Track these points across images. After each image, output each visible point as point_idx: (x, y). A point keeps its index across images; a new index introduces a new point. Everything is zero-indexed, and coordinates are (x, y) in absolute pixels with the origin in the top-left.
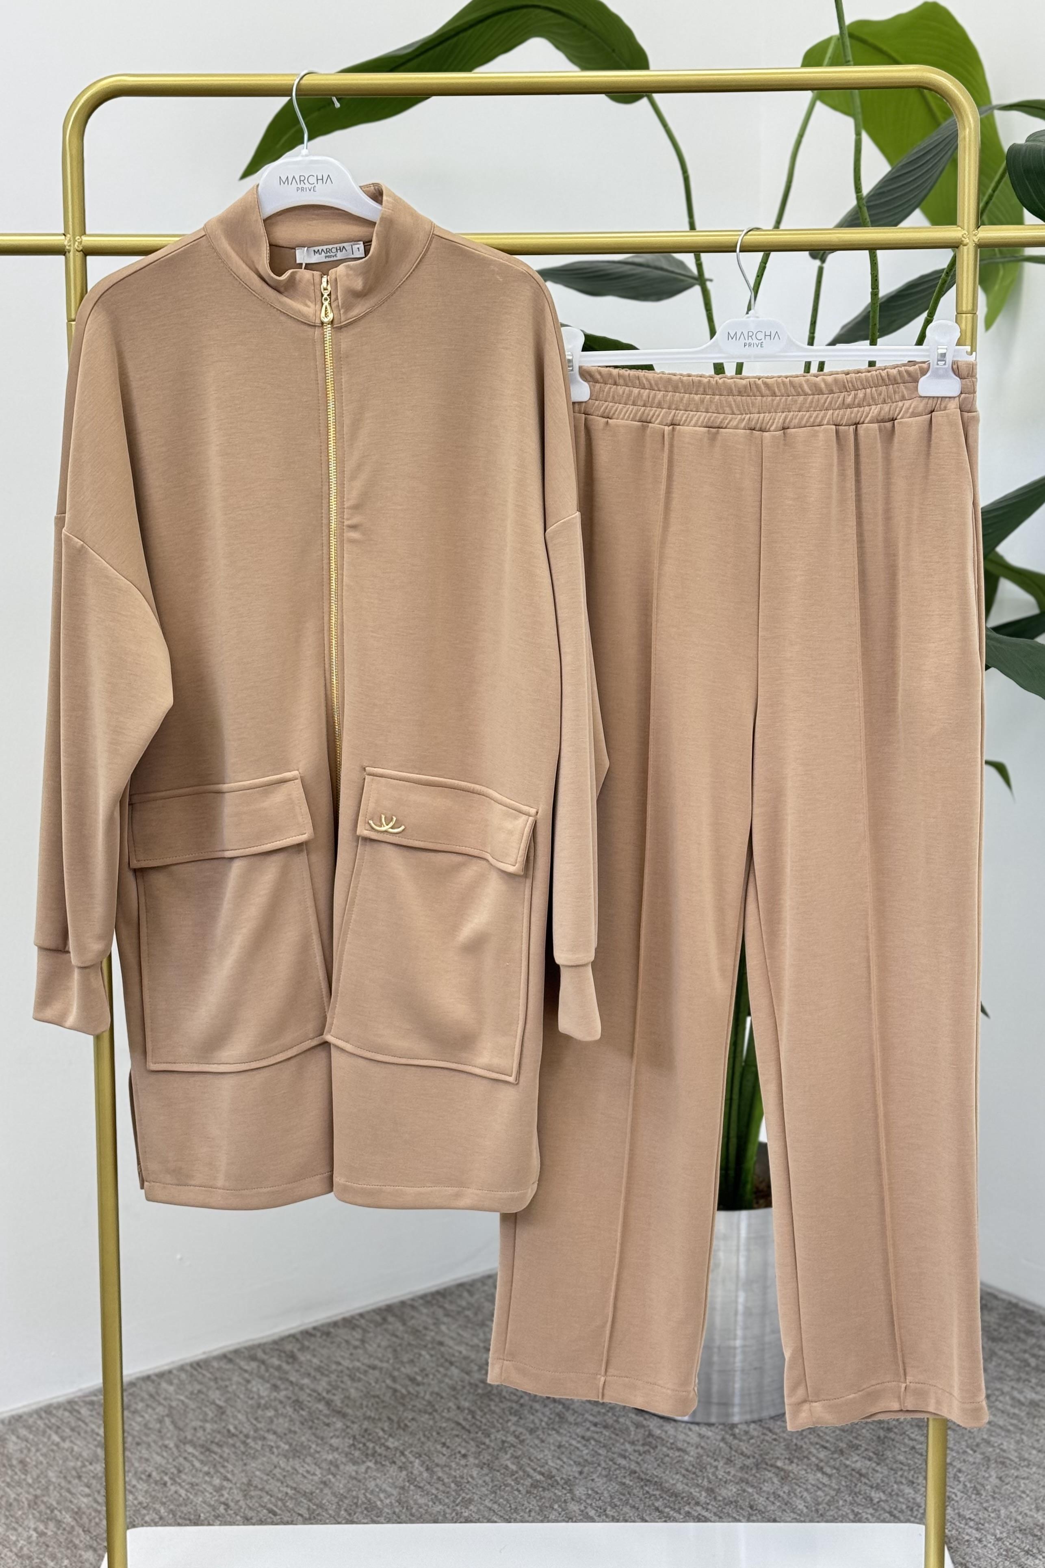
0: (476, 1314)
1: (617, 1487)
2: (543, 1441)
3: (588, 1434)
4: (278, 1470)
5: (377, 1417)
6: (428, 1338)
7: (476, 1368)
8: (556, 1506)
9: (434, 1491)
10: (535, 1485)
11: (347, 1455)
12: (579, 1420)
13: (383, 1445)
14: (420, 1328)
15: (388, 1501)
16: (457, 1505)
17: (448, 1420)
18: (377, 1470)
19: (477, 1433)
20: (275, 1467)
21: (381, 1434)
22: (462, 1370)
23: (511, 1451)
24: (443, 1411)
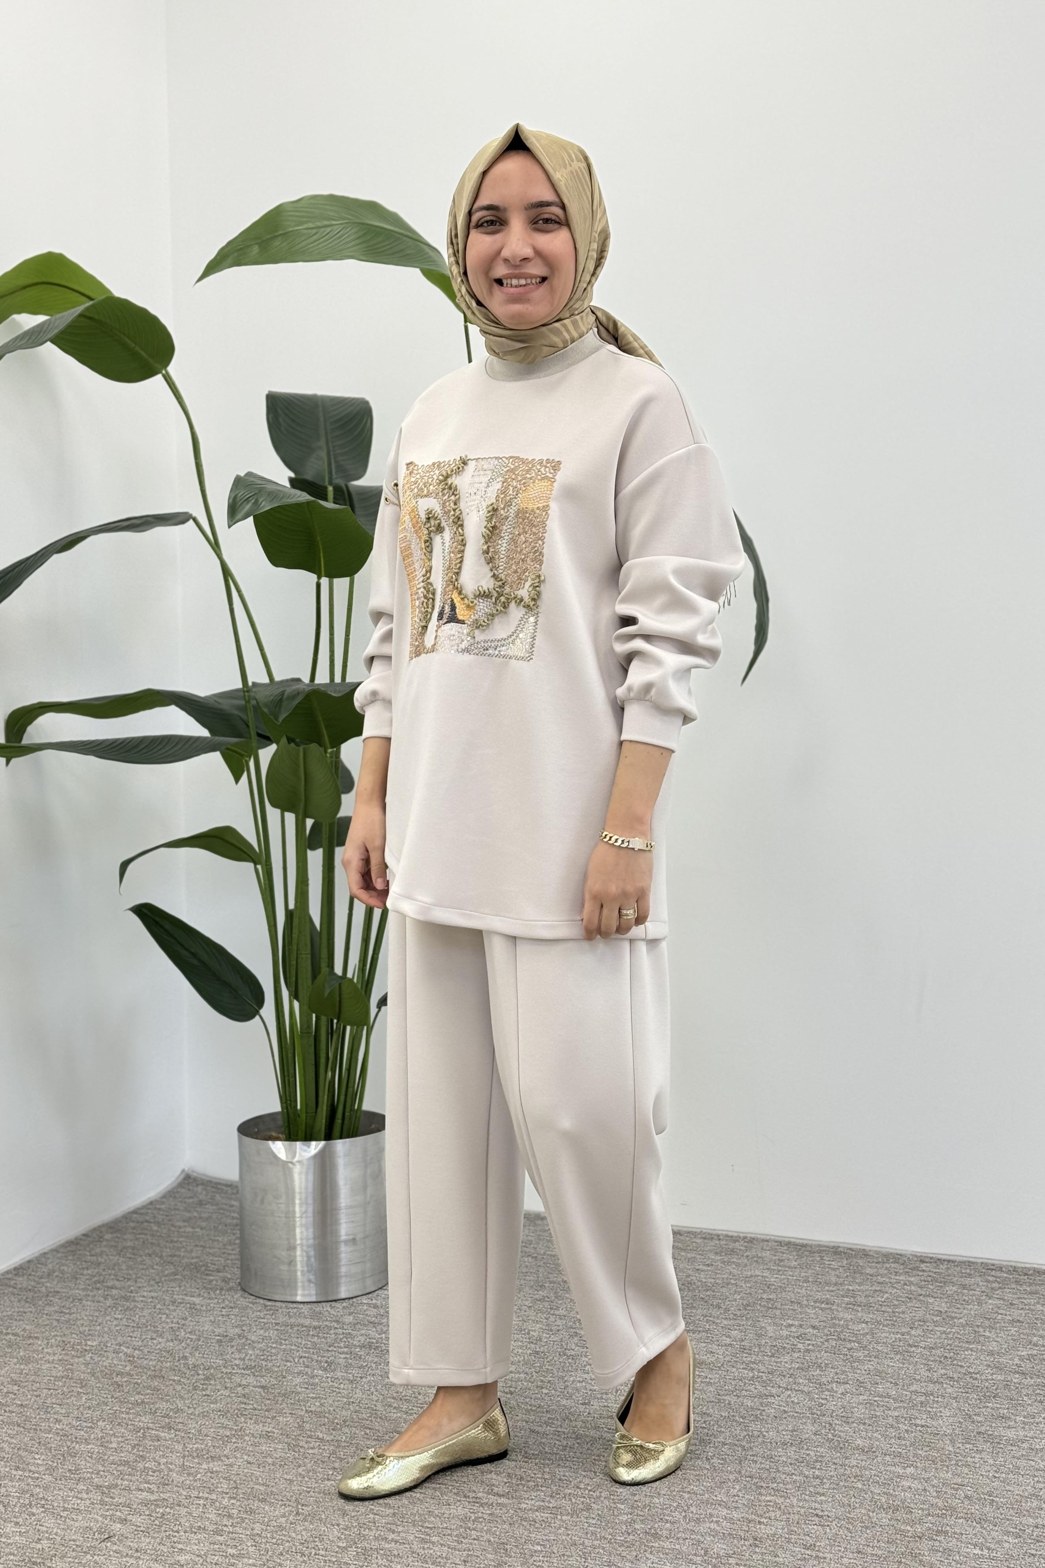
0: (62, 1274)
1: (276, 1332)
2: (198, 1322)
3: (224, 1313)
4: (24, 1371)
5: (62, 1334)
6: (44, 1291)
7: (102, 1299)
8: (247, 1347)
9: (153, 1358)
10: (219, 1341)
11: (66, 1354)
12: (209, 1308)
13: (86, 1345)
14: (30, 1287)
15: (128, 1368)
16: (179, 1360)
17: (116, 1326)
18: (98, 1357)
19: (147, 1327)
20: (22, 1370)
21: (76, 1341)
22: (93, 1301)
23: (182, 1330)
24: (107, 1322)
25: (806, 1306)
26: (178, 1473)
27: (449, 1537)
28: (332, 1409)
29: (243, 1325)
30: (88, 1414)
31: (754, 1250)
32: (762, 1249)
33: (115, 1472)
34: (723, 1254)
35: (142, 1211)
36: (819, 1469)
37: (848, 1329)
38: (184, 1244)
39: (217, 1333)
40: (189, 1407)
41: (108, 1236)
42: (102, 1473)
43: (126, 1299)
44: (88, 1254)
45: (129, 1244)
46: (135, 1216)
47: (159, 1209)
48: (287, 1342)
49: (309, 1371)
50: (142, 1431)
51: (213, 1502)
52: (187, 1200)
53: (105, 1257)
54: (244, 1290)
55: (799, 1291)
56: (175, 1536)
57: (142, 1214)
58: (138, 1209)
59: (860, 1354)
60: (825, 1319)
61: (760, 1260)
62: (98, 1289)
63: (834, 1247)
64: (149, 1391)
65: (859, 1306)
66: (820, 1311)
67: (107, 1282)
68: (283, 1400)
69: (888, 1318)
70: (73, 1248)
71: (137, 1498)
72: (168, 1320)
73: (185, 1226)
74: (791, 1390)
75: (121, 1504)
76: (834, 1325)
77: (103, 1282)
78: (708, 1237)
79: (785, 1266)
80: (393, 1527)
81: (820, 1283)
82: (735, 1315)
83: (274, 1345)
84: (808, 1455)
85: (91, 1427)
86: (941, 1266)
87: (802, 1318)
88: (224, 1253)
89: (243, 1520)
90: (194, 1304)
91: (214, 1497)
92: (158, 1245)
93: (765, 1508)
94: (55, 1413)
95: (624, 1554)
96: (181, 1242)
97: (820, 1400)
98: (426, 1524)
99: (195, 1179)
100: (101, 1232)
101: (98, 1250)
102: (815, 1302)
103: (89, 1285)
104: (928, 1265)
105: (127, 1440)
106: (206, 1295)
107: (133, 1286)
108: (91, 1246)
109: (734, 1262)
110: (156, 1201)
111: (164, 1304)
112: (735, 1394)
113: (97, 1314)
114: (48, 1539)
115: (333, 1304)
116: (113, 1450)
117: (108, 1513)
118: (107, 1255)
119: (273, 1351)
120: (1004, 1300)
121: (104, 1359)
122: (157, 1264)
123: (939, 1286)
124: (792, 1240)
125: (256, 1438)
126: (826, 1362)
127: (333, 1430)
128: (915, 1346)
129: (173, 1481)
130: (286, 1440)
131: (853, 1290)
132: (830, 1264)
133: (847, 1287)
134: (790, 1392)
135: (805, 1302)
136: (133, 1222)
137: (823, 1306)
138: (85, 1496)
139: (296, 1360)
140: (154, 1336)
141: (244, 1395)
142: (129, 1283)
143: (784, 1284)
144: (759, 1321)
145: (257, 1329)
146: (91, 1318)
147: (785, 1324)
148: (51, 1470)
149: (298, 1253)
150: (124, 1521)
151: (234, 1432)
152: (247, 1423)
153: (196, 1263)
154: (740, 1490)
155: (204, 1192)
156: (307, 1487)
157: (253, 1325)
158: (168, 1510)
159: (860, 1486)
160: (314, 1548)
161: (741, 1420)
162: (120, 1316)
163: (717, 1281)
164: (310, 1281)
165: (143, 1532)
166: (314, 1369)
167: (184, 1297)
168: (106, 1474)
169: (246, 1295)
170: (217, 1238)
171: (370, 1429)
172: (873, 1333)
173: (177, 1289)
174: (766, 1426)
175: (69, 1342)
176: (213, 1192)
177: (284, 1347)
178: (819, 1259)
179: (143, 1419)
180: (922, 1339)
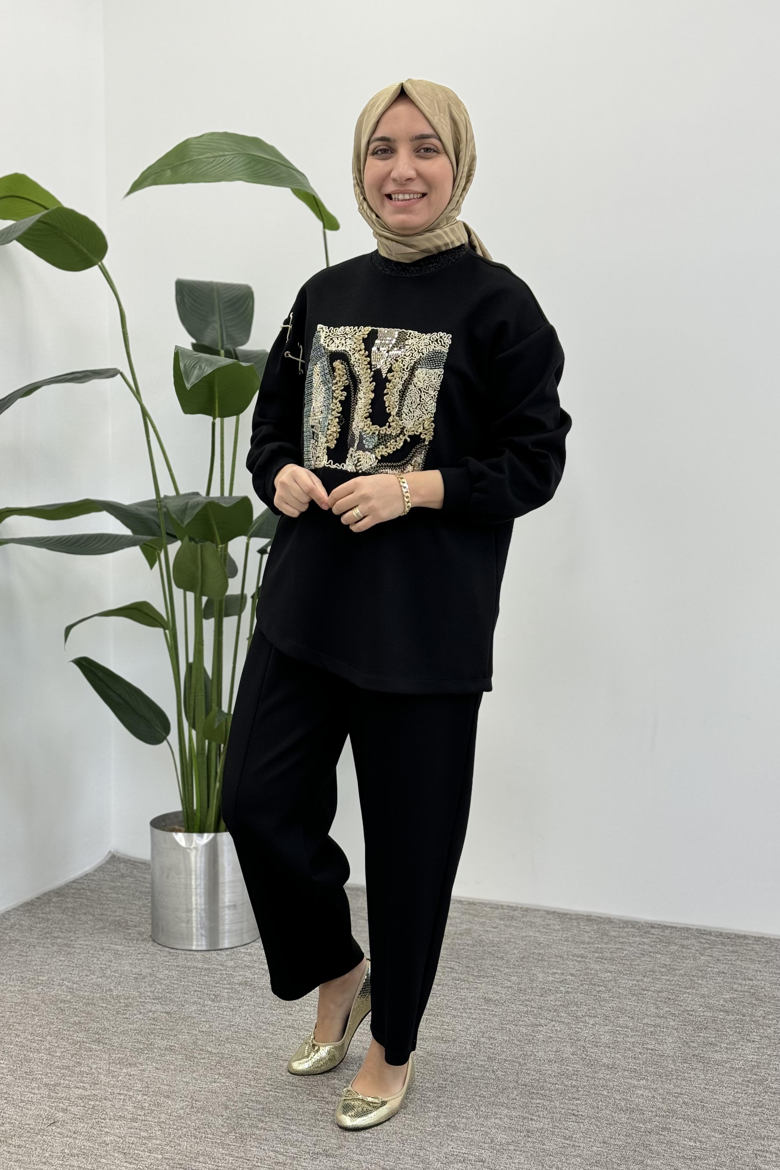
0: (21, 926)
1: (177, 972)
2: (120, 964)
3: (139, 958)
5: (20, 971)
6: (8, 939)
7: (50, 946)
8: (156, 983)
9: (87, 990)
10: (136, 978)
11: (24, 986)
12: (128, 953)
13: (38, 980)
15: (69, 997)
16: (106, 992)
17: (60, 966)
18: (47, 988)
19: (83, 967)
21: (31, 976)
22: (44, 947)
23: (108, 970)
24: (53, 963)
25: (567, 959)
26: (106, 1076)
27: (303, 1127)
28: (218, 1030)
29: (154, 967)
30: (40, 1030)
31: (528, 917)
32: (534, 916)
33: (59, 1074)
34: (506, 919)
35: (81, 881)
36: (575, 1080)
37: (598, 976)
38: (111, 906)
39: (134, 973)
40: (113, 1027)
41: (54, 900)
42: (49, 1075)
43: (68, 946)
44: (40, 912)
45: (70, 905)
46: (74, 884)
47: (92, 880)
48: (185, 980)
49: (201, 1001)
50: (79, 1044)
51: (131, 1097)
52: (112, 873)
53: (52, 915)
54: (154, 941)
55: (561, 947)
56: (103, 1122)
57: (80, 883)
58: (77, 879)
59: (606, 996)
60: (580, 969)
61: (533, 925)
62: (47, 938)
63: (587, 916)
64: (84, 1015)
65: (606, 959)
66: (577, 963)
67: (54, 933)
68: (182, 1023)
69: (627, 969)
70: (30, 907)
71: (75, 1093)
72: (99, 962)
73: (111, 893)
74: (555, 1021)
75: (63, 1098)
76: (587, 974)
77: (51, 933)
78: (495, 906)
79: (551, 929)
80: (263, 1118)
81: (577, 942)
82: (514, 965)
83: (176, 982)
84: (567, 1069)
85: (41, 1041)
86: (666, 931)
87: (563, 968)
88: (139, 913)
89: (152, 1111)
90: (117, 950)
91: (131, 1093)
92: (92, 907)
93: (536, 1109)
94: (15, 1030)
95: (432, 1141)
96: (108, 905)
97: (577, 1029)
98: (287, 1117)
99: (119, 858)
100: (50, 896)
101: (47, 909)
102: (573, 956)
103: (41, 935)
104: (657, 930)
105: (68, 1050)
106: (126, 944)
107: (73, 936)
108: (43, 906)
109: (513, 926)
110: (90, 873)
111: (96, 951)
112: (514, 1023)
113: (46, 957)
114: (10, 1123)
115: (219, 952)
116: (58, 1058)
117: (53, 1105)
118: (54, 913)
119: (175, 986)
120: (712, 956)
121: (52, 990)
122: (90, 921)
123: (664, 946)
124: (557, 910)
125: (162, 1050)
126: (581, 1001)
127: (219, 1045)
128: (647, 990)
129: (101, 1081)
130: (184, 1052)
131: (601, 948)
132: (585, 928)
133: (597, 945)
134: (554, 1023)
135: (566, 956)
136: (73, 889)
137: (579, 959)
138: (36, 1091)
139: (192, 993)
140: (88, 973)
141: (154, 1019)
142: (70, 934)
143: (550, 942)
144: (532, 970)
145: (163, 970)
146: (42, 960)
147: (551, 972)
148: (12, 1072)
149: (194, 914)
150: (65, 1111)
151: (146, 1046)
152: (155, 1039)
153: (120, 920)
154: (517, 1095)
155: (125, 868)
156: (200, 1088)
157: (160, 967)
158: (97, 1103)
159: (606, 1094)
160: (204, 1133)
161: (519, 1043)
162: (63, 959)
163: (501, 940)
164: (202, 935)
165: (79, 1119)
166: (205, 1000)
167: (110, 945)
168: (53, 1075)
169: (156, 944)
170: (134, 902)
171: (246, 1045)
172: (616, 980)
173: (105, 939)
174: (537, 1048)
175: (26, 978)
176: (132, 868)
177: (183, 983)
178: (576, 924)
179: (80, 1035)
180: (652, 985)
